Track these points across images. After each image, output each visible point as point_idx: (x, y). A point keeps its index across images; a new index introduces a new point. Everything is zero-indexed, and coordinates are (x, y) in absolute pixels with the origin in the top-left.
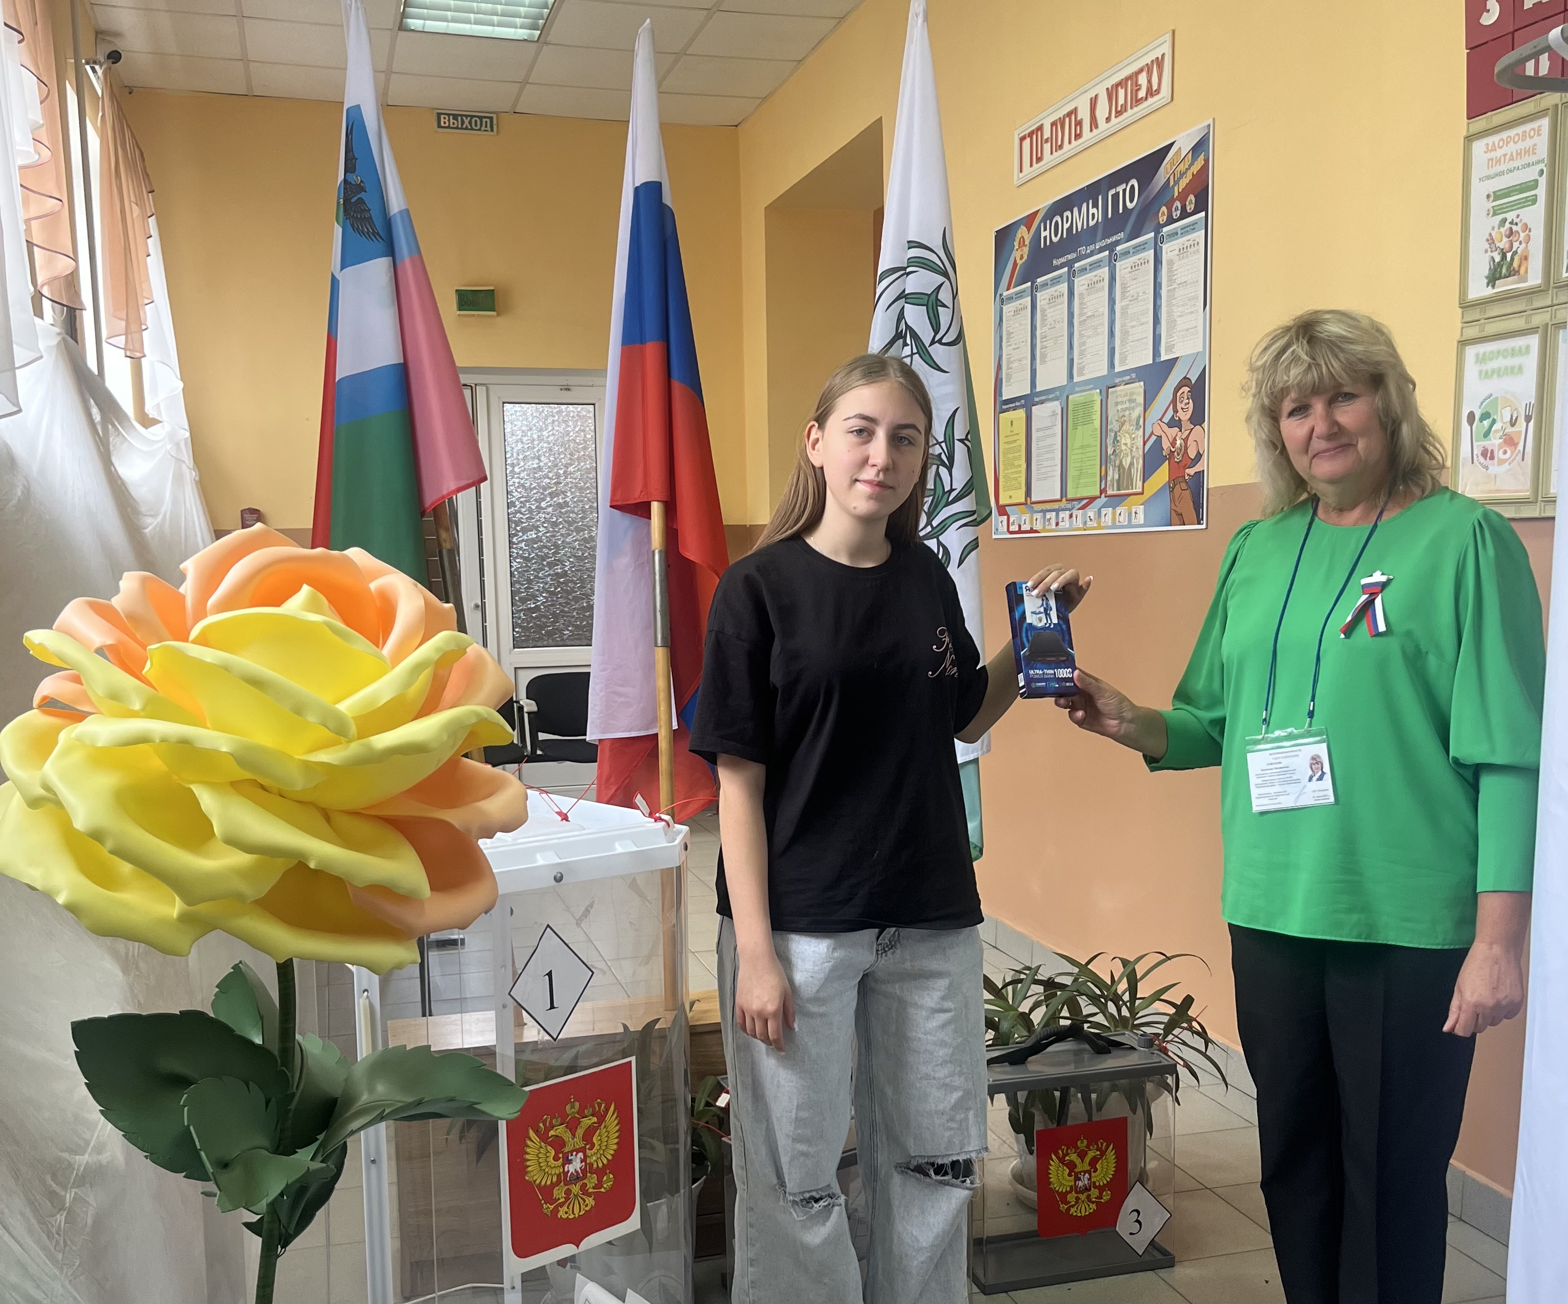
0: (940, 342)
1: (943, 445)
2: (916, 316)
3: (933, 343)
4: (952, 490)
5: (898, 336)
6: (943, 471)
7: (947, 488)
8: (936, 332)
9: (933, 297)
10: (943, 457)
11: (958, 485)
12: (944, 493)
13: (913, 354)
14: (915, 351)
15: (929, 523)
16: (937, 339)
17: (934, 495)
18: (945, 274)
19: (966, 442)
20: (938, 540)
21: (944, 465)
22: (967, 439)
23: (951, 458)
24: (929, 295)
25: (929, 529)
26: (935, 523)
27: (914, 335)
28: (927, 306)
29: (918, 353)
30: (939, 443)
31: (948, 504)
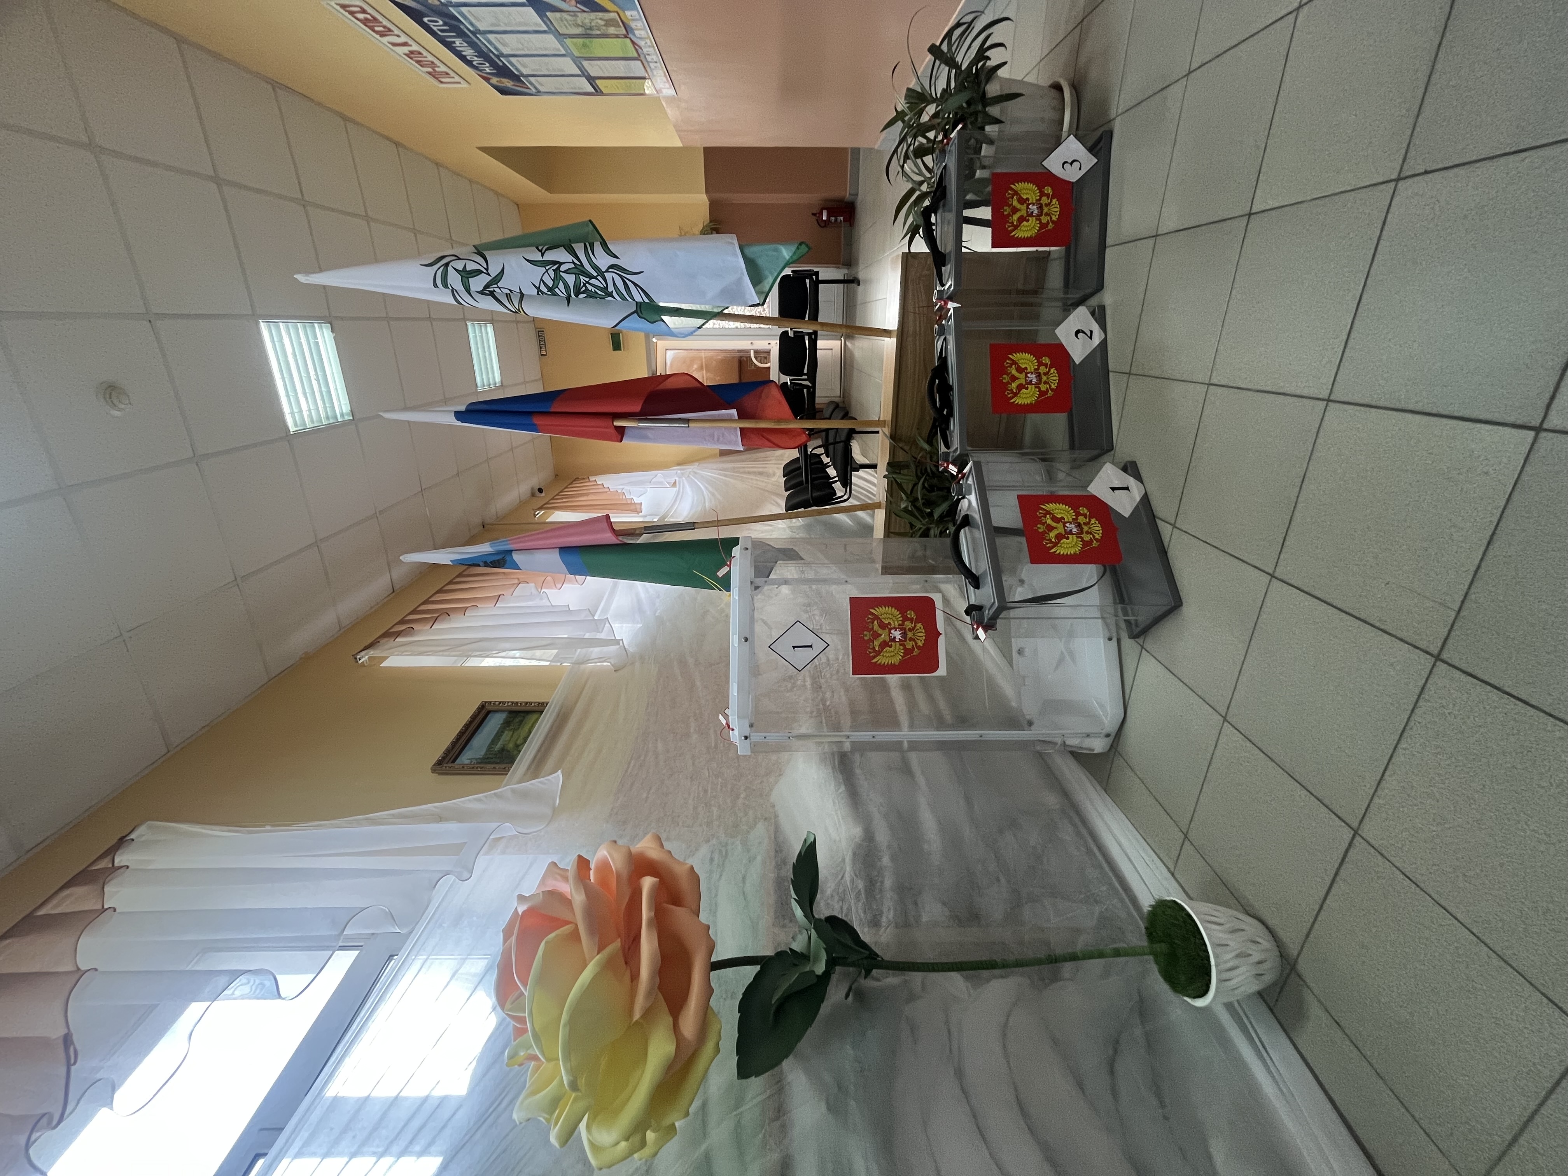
0: (487, 269)
1: (547, 268)
2: (477, 283)
3: (488, 274)
4: (573, 262)
5: (492, 294)
6: (563, 268)
7: (573, 266)
8: (482, 272)
9: (462, 274)
10: (554, 268)
11: (570, 258)
12: (576, 268)
13: (498, 287)
14: (496, 286)
15: (596, 278)
16: (485, 271)
17: (579, 274)
18: (447, 265)
19: (543, 251)
20: (606, 272)
21: (559, 268)
22: (540, 251)
23: (554, 263)
24: (462, 277)
25: (599, 278)
26: (595, 274)
27: (487, 286)
28: (468, 278)
29: (497, 284)
30: (547, 270)
31: (582, 265)
